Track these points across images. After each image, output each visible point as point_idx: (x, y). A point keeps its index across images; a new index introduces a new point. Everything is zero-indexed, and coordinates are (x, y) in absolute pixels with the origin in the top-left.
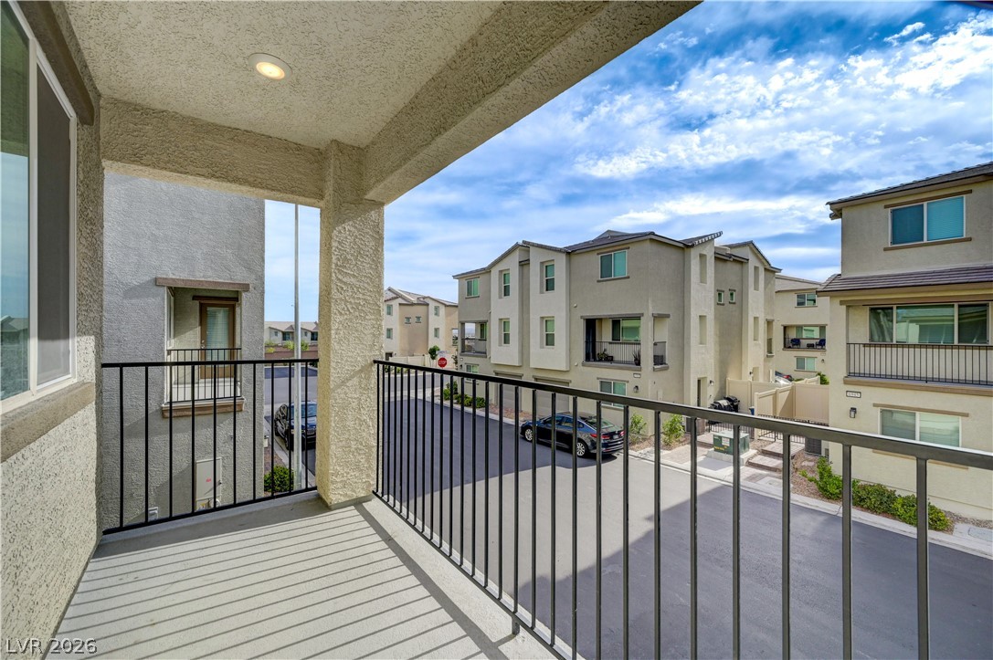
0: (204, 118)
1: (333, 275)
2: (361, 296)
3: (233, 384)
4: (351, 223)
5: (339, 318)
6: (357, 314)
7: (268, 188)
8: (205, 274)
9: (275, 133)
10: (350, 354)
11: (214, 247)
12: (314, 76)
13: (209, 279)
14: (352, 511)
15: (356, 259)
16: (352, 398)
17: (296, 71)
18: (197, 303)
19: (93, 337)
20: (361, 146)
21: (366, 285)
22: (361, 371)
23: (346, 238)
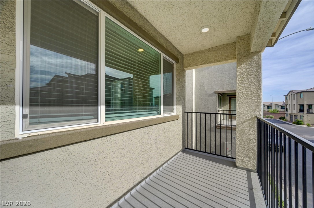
0: (201, 50)
1: (237, 84)
2: (249, 91)
3: (231, 121)
4: (244, 64)
5: (240, 100)
6: (248, 97)
7: (218, 62)
8: (227, 89)
9: (219, 44)
10: (244, 113)
11: (229, 80)
12: (217, 23)
13: (228, 90)
14: (245, 172)
15: (247, 77)
16: (245, 130)
17: (211, 26)
18: (228, 97)
19: (182, 106)
20: (249, 33)
21: (252, 86)
22: (250, 120)
23: (243, 70)
